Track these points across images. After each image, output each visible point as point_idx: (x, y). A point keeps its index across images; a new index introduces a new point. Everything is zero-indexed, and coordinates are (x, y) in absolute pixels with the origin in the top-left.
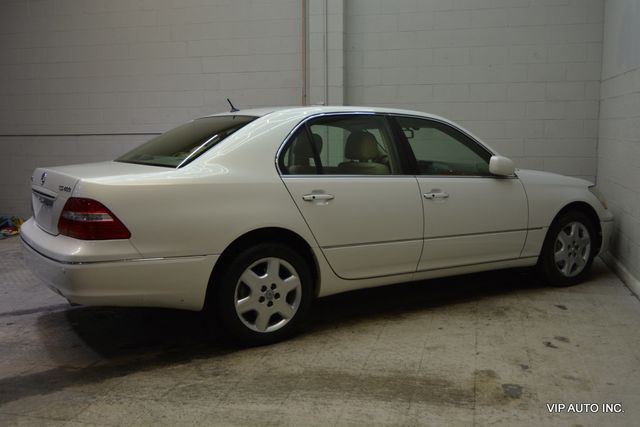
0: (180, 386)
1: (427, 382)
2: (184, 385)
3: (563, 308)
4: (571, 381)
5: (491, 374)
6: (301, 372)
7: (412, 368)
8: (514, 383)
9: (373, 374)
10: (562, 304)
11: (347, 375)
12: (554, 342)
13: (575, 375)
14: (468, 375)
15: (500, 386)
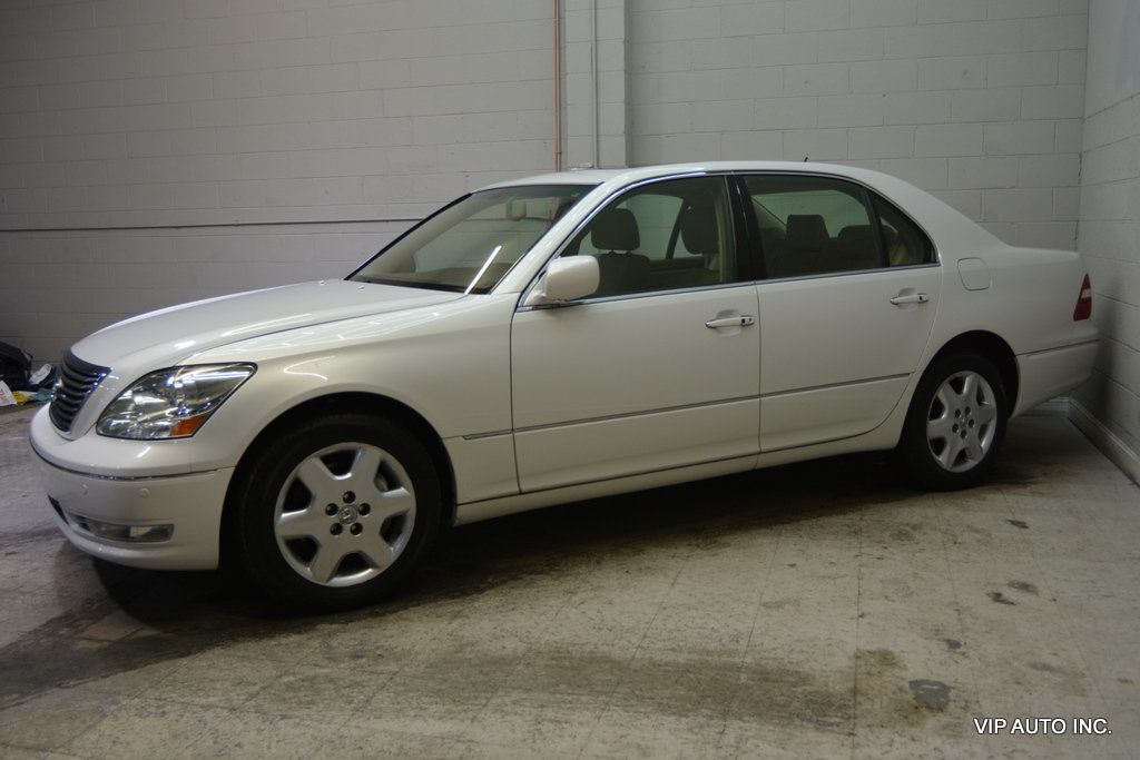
0: (285, 680)
1: (763, 675)
2: (292, 678)
3: (1022, 525)
4: (1047, 674)
5: (887, 659)
6: (519, 653)
7: (732, 646)
8: (934, 678)
9: (658, 657)
10: (1019, 518)
11: (606, 659)
12: (1009, 594)
13: (1054, 662)
14: (842, 661)
15: (907, 686)
